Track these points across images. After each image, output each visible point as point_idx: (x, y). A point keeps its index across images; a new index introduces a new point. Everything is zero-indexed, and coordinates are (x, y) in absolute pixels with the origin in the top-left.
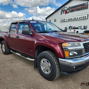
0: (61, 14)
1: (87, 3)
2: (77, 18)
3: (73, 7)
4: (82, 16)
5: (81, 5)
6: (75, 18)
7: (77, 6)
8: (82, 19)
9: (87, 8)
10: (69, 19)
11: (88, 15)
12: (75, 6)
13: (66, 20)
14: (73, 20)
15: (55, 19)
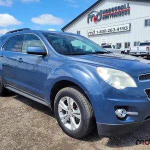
0: (88, 22)
1: (128, 4)
2: (113, 30)
3: (107, 11)
4: (122, 26)
5: (119, 7)
6: (111, 30)
7: (113, 9)
8: (122, 30)
9: (129, 13)
10: (100, 31)
11: (130, 24)
12: (110, 9)
13: (96, 33)
14: (107, 32)
15: (78, 30)
